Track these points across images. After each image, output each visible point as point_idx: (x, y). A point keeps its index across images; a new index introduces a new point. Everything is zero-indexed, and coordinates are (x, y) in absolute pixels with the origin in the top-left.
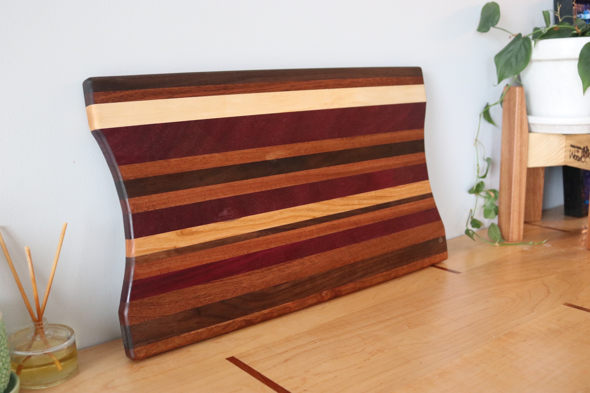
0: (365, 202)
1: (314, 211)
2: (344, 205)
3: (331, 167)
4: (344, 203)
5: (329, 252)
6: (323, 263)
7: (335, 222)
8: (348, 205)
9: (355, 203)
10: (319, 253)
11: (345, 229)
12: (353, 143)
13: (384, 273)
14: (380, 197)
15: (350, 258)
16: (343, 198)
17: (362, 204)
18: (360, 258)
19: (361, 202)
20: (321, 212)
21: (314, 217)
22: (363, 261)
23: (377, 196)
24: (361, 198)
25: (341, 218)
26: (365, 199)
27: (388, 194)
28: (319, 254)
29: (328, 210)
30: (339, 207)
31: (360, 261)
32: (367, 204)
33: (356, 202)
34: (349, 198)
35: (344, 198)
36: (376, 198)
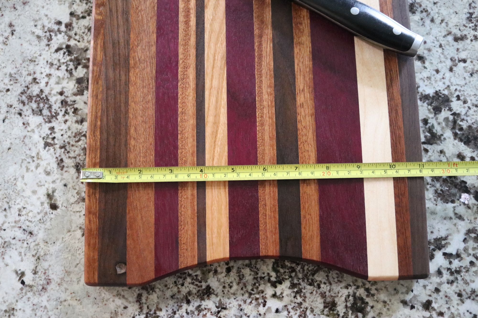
0: (213, 99)
1: (214, 8)
2: (214, 60)
3: (272, 45)
4: (218, 59)
5: (155, 24)
6: (142, 13)
7: (193, 41)
8: (213, 67)
9: (214, 81)
10: (158, 8)
11: (181, 56)
12: (303, 90)
13: (99, 123)
14: (215, 134)
15: (137, 59)
16: (225, 59)
17: (210, 95)
18: (132, 78)
19: (214, 92)
20: (211, 18)
21: (206, 7)
22: (127, 83)
23: (218, 127)
24: (219, 94)
25: (197, 51)
26: (217, 102)
27: (218, 149)
28: (156, 8)
29: (212, 31)
30: (212, 52)
31: (128, 79)
32: (209, 104)
33: (215, 83)
34: (224, 71)
35: (224, 62)
36: (216, 124)
